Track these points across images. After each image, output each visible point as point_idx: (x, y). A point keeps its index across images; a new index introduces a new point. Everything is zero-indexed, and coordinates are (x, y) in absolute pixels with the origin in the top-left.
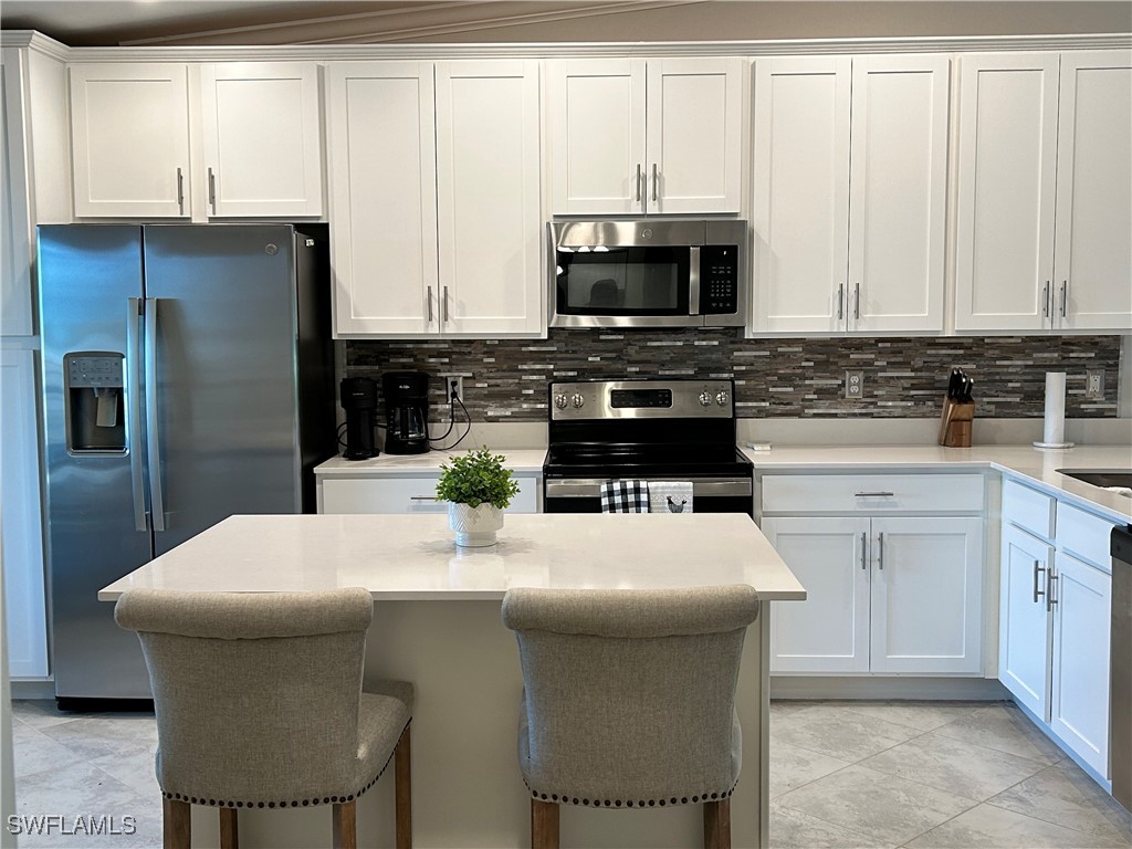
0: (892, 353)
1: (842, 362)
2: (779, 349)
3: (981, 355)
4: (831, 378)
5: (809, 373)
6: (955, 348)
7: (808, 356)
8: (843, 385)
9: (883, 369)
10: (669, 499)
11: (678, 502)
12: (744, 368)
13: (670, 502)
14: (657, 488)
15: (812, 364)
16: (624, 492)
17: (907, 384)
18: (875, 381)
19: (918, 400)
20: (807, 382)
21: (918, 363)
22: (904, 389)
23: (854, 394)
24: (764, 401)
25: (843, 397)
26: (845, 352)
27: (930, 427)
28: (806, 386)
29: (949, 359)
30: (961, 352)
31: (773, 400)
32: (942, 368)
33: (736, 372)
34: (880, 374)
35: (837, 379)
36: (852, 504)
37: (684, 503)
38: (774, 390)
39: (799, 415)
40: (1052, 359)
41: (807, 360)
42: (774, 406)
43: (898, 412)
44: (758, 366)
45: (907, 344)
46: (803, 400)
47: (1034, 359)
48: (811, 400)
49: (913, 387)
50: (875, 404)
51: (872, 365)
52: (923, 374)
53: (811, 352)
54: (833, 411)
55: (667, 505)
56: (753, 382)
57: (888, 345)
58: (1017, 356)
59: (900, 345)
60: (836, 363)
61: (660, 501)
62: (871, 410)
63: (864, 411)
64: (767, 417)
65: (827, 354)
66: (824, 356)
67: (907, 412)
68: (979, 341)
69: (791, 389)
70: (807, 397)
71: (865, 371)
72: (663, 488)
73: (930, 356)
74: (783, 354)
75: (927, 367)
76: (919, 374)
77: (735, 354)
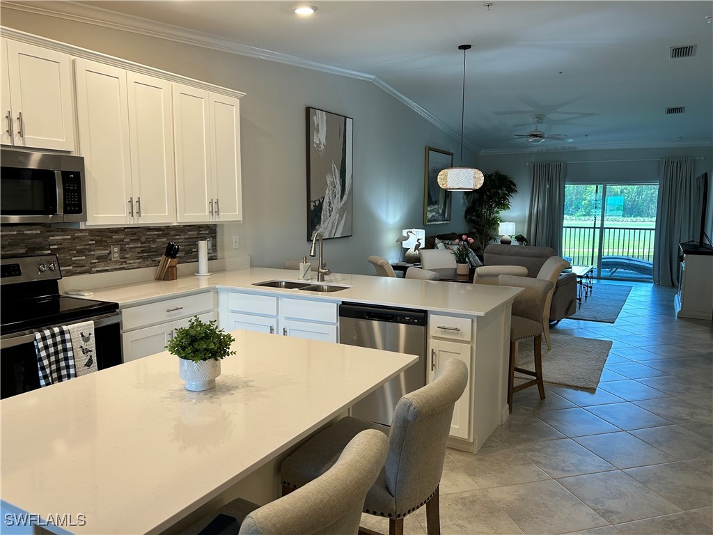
0: (132, 234)
1: (109, 241)
2: (76, 235)
3: (168, 234)
4: (104, 250)
5: (93, 248)
6: (158, 231)
7: (92, 238)
8: (110, 253)
9: (128, 243)
10: (82, 334)
11: (86, 335)
12: (56, 247)
13: (83, 336)
14: (74, 328)
15: (94, 242)
16: (53, 336)
17: (139, 250)
18: (125, 250)
19: (145, 259)
20: (92, 253)
21: (143, 239)
22: (138, 253)
23: (116, 257)
24: (69, 266)
25: (111, 260)
26: (110, 235)
27: (150, 271)
28: (92, 255)
29: (156, 237)
30: (161, 233)
31: (75, 265)
32: (154, 241)
33: (52, 250)
34: (127, 246)
35: (107, 250)
36: (164, 316)
37: (90, 334)
38: (75, 258)
39: (89, 272)
40: (194, 235)
41: (92, 240)
42: (75, 268)
43: (136, 265)
44: (65, 245)
45: (138, 230)
46: (91, 263)
47: (188, 235)
48: (95, 263)
49: (143, 252)
50: (125, 262)
51: (123, 241)
52: (146, 245)
53: (93, 236)
54: (107, 268)
55: (81, 338)
56: (62, 255)
57: (130, 230)
58: (182, 234)
59: (135, 230)
60: (106, 241)
61: (76, 336)
62: (124, 265)
63: (121, 266)
64: (72, 275)
65: (101, 236)
66: (100, 238)
67: (140, 265)
68: (168, 228)
69: (84, 258)
70: (92, 261)
71: (121, 245)
72: (78, 327)
73: (149, 235)
74: (78, 237)
75: (148, 241)
76: (144, 245)
77: (51, 238)
